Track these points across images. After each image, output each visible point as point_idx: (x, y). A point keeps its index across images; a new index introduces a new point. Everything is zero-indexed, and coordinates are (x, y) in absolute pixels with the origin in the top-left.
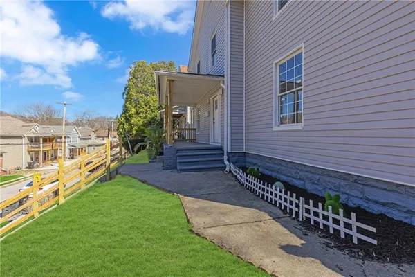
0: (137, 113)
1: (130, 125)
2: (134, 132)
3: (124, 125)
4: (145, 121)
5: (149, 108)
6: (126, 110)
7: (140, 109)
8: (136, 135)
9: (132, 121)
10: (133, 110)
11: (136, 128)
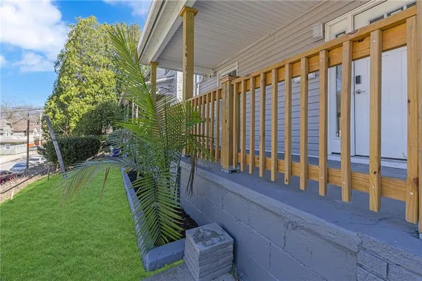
0: (82, 95)
1: (66, 113)
2: (73, 125)
3: (54, 113)
4: (94, 108)
5: (102, 88)
6: (59, 90)
7: (87, 87)
8: (75, 130)
9: (70, 108)
10: (73, 90)
11: (76, 118)
